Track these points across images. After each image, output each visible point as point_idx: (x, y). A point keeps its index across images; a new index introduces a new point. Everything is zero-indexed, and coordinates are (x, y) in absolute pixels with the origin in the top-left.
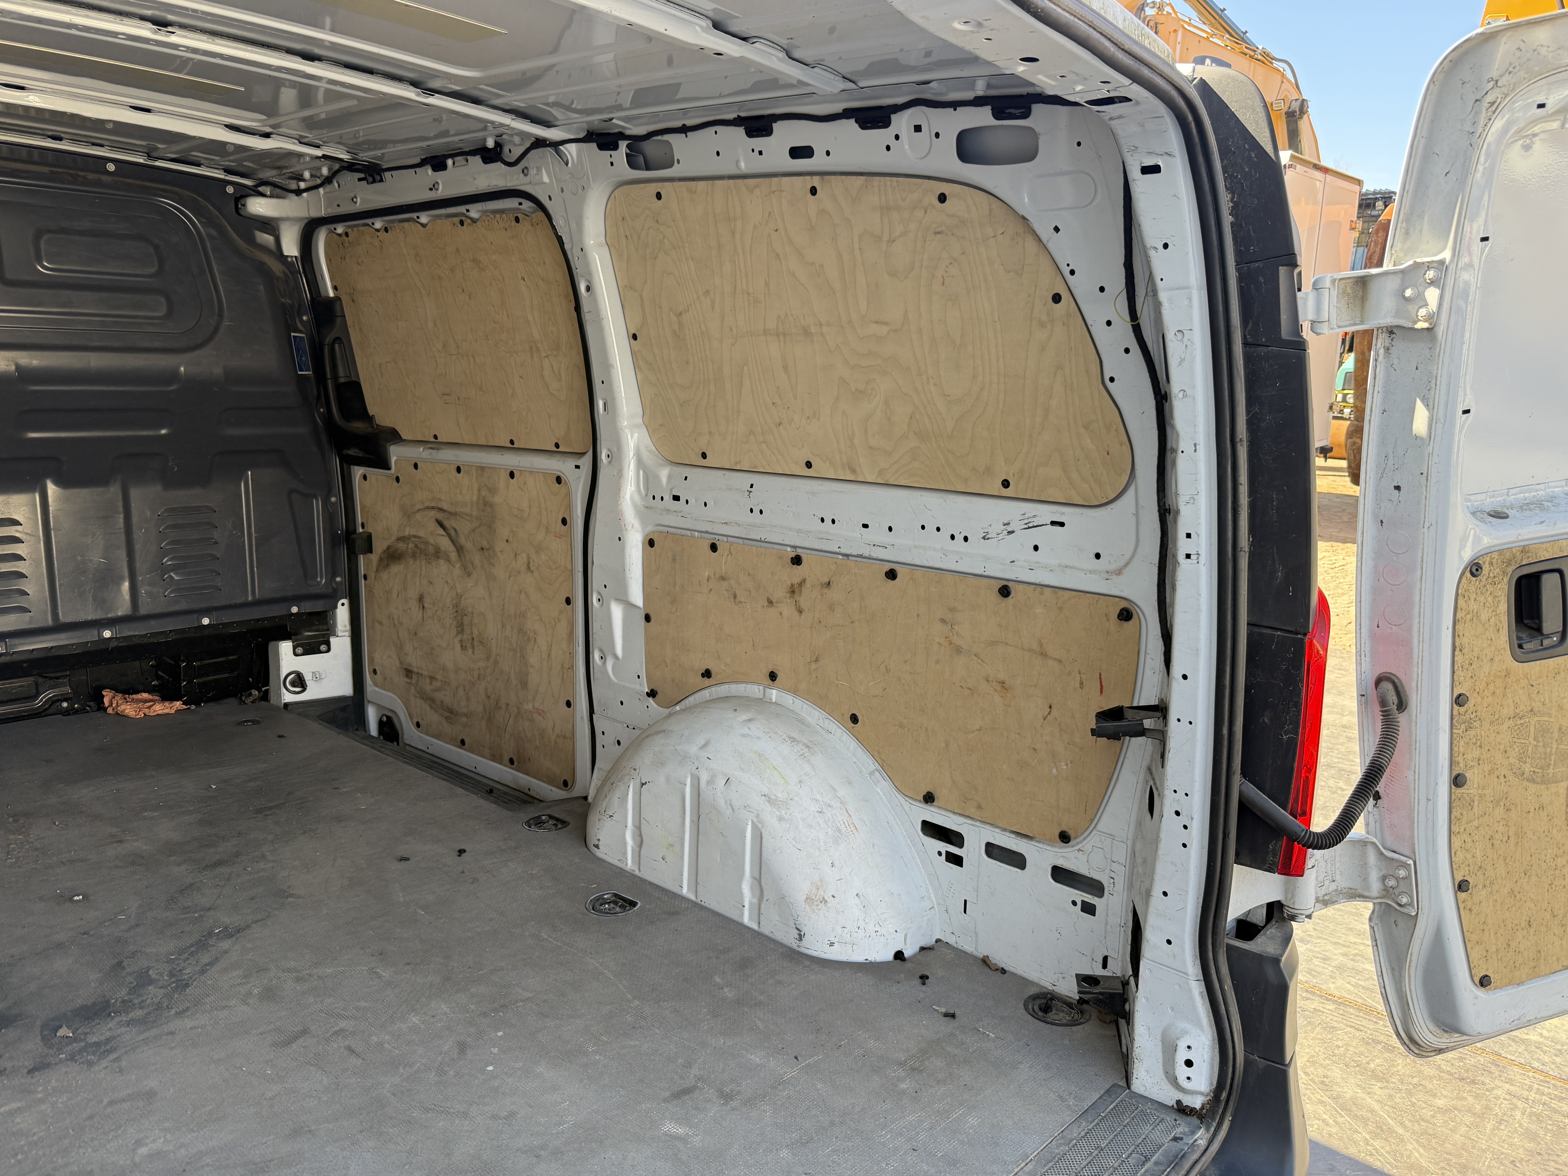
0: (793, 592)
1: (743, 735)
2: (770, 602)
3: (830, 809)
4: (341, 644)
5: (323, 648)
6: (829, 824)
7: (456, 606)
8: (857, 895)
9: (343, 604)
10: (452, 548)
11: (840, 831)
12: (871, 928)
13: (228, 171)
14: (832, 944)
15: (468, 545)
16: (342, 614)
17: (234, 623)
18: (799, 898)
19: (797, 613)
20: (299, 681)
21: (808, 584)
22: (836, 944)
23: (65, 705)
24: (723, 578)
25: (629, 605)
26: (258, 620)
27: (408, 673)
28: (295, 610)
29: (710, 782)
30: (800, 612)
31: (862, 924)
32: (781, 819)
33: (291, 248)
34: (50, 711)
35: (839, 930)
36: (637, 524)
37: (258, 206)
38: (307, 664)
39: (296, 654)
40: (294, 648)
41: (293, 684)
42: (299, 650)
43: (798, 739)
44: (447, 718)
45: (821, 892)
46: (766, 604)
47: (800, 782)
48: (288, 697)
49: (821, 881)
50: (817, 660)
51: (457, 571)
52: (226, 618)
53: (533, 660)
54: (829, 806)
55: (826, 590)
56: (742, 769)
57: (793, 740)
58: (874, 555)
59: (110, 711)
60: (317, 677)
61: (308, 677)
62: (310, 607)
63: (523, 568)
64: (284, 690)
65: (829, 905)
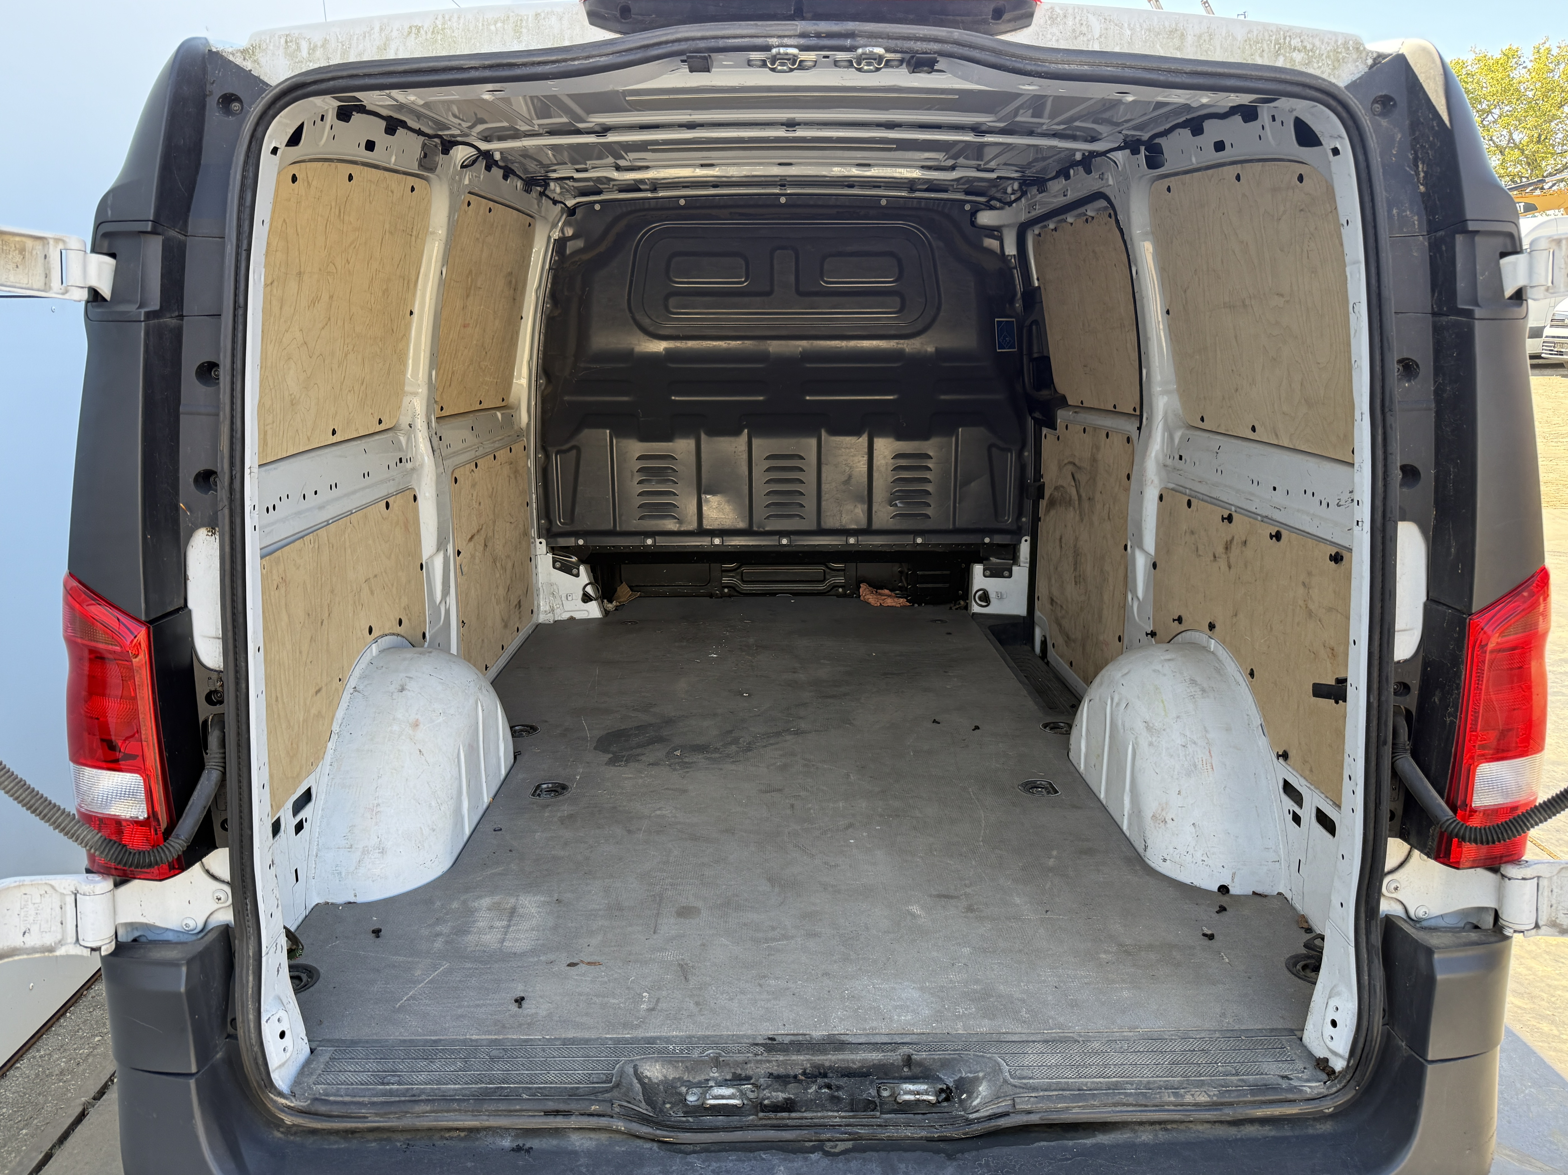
0: (1227, 548)
1: (1154, 671)
2: (1215, 557)
3: (1193, 745)
4: (1021, 573)
5: (1006, 573)
6: (1188, 758)
7: (1075, 546)
8: (1193, 824)
9: (1026, 541)
10: (1076, 498)
11: (1195, 766)
12: (1199, 855)
13: (967, 193)
14: (1165, 860)
15: (1084, 495)
16: (1025, 548)
17: (940, 544)
18: (1148, 813)
19: (1227, 568)
20: (985, 598)
21: (1235, 542)
22: (1168, 861)
23: (840, 590)
24: (1192, 533)
25: (1147, 553)
26: (959, 545)
27: (1052, 601)
28: (987, 540)
29: (1118, 704)
30: (1230, 567)
31: (1191, 851)
32: (1151, 744)
33: (1011, 249)
34: (830, 593)
35: (1171, 850)
36: (1156, 481)
37: (985, 218)
38: (992, 585)
39: (985, 576)
40: (984, 570)
41: (980, 598)
42: (988, 573)
43: (1199, 682)
44: (1066, 642)
45: (1164, 813)
46: (1212, 558)
47: (1178, 717)
48: (976, 609)
49: (1167, 804)
50: (1236, 615)
51: (1077, 518)
52: (934, 540)
53: (1106, 598)
54: (1195, 743)
55: (1244, 548)
56: (1138, 697)
57: (1193, 682)
58: (1274, 517)
59: (862, 598)
60: (1000, 596)
61: (992, 596)
62: (999, 539)
63: (1106, 518)
64: (973, 603)
65: (1168, 826)
